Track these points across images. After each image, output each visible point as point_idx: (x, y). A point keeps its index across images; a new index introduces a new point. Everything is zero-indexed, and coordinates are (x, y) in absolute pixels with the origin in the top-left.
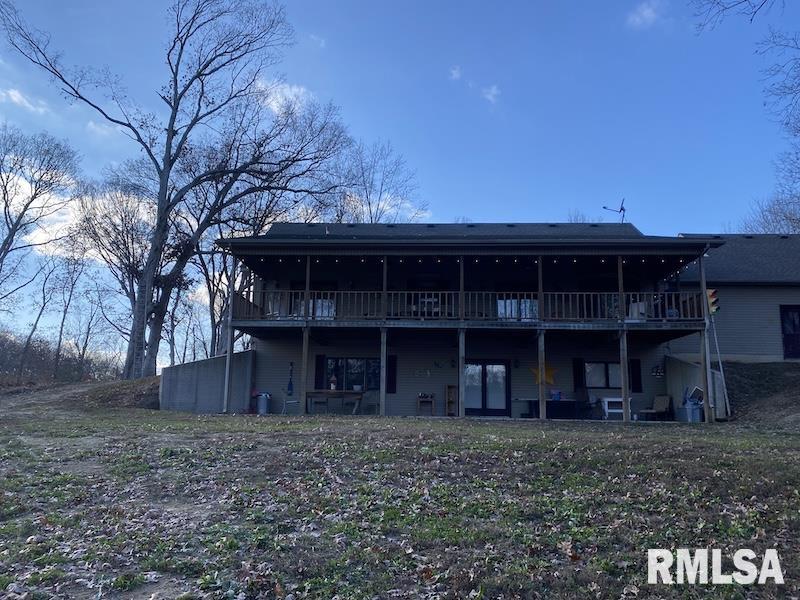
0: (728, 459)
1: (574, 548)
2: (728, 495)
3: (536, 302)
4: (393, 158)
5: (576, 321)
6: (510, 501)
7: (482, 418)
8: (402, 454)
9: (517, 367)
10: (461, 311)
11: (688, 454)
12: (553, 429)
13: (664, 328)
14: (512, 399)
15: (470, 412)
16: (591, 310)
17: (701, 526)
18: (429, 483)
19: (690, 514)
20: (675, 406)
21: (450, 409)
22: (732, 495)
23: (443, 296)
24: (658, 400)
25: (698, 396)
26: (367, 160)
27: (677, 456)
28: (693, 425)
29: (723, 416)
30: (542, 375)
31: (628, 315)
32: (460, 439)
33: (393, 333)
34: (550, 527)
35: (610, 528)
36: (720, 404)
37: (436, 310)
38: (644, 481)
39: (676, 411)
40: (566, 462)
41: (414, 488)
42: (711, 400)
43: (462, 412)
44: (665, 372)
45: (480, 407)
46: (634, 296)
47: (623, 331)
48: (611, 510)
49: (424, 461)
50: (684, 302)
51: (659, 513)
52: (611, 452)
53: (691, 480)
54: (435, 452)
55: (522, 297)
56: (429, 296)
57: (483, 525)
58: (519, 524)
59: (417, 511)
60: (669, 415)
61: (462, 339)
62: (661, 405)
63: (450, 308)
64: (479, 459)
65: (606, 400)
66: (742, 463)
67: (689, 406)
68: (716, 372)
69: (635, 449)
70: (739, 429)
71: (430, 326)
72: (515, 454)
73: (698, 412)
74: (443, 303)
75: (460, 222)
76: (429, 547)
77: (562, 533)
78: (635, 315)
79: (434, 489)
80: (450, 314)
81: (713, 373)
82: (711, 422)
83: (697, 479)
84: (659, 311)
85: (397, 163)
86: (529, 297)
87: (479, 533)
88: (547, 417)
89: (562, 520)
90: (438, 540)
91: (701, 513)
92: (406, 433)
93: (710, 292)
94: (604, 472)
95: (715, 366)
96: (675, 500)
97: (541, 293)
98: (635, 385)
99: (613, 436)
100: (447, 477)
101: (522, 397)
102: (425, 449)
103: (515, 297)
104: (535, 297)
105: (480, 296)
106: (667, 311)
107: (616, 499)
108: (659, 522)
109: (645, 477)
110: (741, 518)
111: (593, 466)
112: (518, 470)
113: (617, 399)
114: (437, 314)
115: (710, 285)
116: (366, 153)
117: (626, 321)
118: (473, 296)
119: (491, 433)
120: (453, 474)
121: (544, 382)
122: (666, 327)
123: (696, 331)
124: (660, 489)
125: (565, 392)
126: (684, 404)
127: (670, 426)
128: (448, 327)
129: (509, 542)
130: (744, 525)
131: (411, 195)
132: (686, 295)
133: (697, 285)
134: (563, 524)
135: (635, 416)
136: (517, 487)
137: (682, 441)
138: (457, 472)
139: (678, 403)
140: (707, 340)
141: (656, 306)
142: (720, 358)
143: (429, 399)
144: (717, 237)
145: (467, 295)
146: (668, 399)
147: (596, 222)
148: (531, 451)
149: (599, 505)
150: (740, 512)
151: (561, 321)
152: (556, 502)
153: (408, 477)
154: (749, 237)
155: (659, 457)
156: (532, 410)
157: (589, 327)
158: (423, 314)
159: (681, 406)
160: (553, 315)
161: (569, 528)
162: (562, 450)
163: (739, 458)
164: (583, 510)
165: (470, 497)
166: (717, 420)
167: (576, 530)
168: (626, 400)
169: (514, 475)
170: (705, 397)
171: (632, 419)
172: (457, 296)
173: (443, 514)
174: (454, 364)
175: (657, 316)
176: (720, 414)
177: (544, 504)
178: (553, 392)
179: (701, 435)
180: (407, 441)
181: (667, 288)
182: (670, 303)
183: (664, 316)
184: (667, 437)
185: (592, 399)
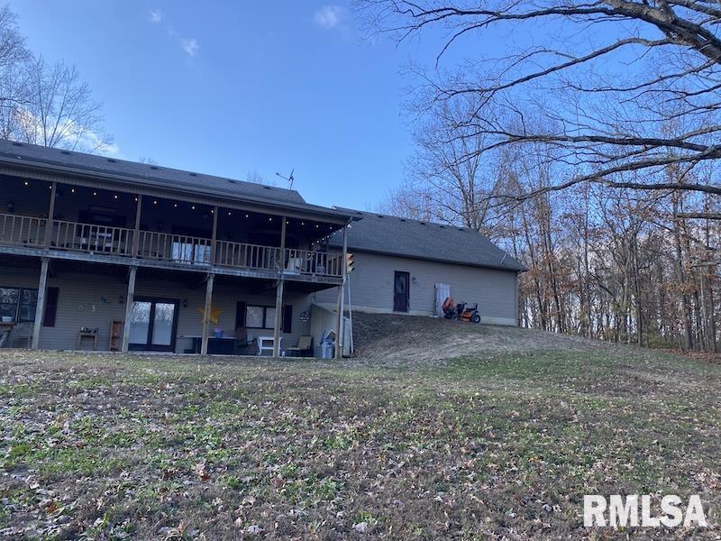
0: (343, 386)
1: (207, 468)
2: (338, 416)
3: (209, 248)
4: (77, 84)
5: (241, 269)
6: (154, 430)
7: (146, 353)
8: (46, 387)
9: (185, 306)
10: (135, 249)
11: (315, 384)
12: (210, 363)
13: (313, 281)
14: (178, 336)
15: (133, 347)
16: (257, 261)
17: (313, 442)
18: (72, 416)
19: (308, 432)
20: (315, 345)
21: (113, 344)
22: (341, 415)
23: (117, 232)
24: (302, 339)
25: (332, 337)
26: (46, 79)
27: (306, 385)
28: (326, 360)
29: (348, 354)
30: (207, 314)
31: (286, 268)
32: (114, 372)
33: (55, 264)
34: (188, 451)
35: (241, 449)
36: (347, 344)
37: (108, 245)
38: (277, 407)
39: (315, 348)
40: (214, 392)
41: (53, 422)
42: (340, 340)
43: (125, 347)
44: (310, 317)
45: (145, 343)
46: (293, 253)
47: (281, 280)
48: (244, 434)
49: (69, 395)
50: (330, 262)
51: (284, 433)
52: (255, 382)
53: (313, 405)
54: (84, 386)
55: (196, 242)
56: (102, 230)
57: (122, 453)
58: (160, 450)
59: (52, 445)
60: (309, 352)
61: (133, 275)
62: (304, 344)
63: (123, 245)
64: (130, 391)
65: (261, 339)
66: (352, 390)
67: (325, 345)
68: (347, 319)
69: (275, 380)
70: (355, 363)
71: (98, 261)
72: (168, 386)
73: (330, 350)
74: (116, 238)
75: (145, 163)
76: (57, 480)
77: (198, 456)
78: (292, 268)
79: (77, 422)
80: (123, 251)
81: (344, 320)
82: (338, 358)
83: (318, 403)
84: (311, 267)
85: (82, 90)
86: (202, 243)
87: (115, 463)
88: (208, 353)
89: (201, 444)
90: (70, 472)
91: (316, 431)
92: (55, 367)
93: (349, 255)
94: (245, 401)
95: (346, 314)
96: (298, 422)
97: (214, 241)
98: (286, 327)
99: (260, 369)
100: (94, 410)
101: (186, 334)
102: (72, 384)
103: (189, 241)
104: (209, 244)
105: (156, 236)
106: (316, 268)
107: (251, 424)
108: (283, 441)
109: (278, 404)
110: (344, 434)
111: (237, 396)
112: (168, 401)
113: (270, 337)
114: (108, 249)
115: (350, 250)
116: (45, 72)
117: (284, 273)
118: (149, 235)
119: (148, 367)
120: (100, 407)
121: (209, 320)
122: (315, 280)
123: (336, 285)
124: (289, 413)
125: (227, 330)
126: (321, 343)
127: (309, 361)
128: (119, 263)
129: (147, 467)
130: (345, 439)
131: (94, 125)
132: (331, 256)
133: (341, 249)
134: (200, 448)
135: (283, 353)
136: (164, 417)
137: (313, 373)
138: (104, 404)
139: (317, 344)
140: (343, 294)
141: (309, 262)
142: (350, 308)
143: (92, 334)
144: (359, 213)
145: (142, 234)
146: (309, 339)
147: (271, 185)
148: (183, 383)
149: (236, 429)
150: (344, 429)
151: (231, 267)
152: (198, 429)
153: (49, 410)
154: (381, 217)
155: (292, 386)
156: (195, 347)
157: (254, 275)
158: (93, 248)
159: (319, 345)
160: (223, 261)
161: (205, 451)
162: (212, 382)
163: (351, 386)
164: (221, 435)
165: (113, 429)
166: (343, 356)
167: (212, 452)
168: (277, 339)
169: (162, 405)
170: (337, 339)
171: (281, 355)
172: (131, 233)
173: (81, 447)
174: (123, 300)
175: (308, 270)
176: (346, 352)
177: (186, 431)
178: (216, 331)
179: (329, 369)
180: (55, 375)
181: (319, 248)
182: (319, 262)
183: (314, 271)
184: (303, 370)
185: (250, 338)
